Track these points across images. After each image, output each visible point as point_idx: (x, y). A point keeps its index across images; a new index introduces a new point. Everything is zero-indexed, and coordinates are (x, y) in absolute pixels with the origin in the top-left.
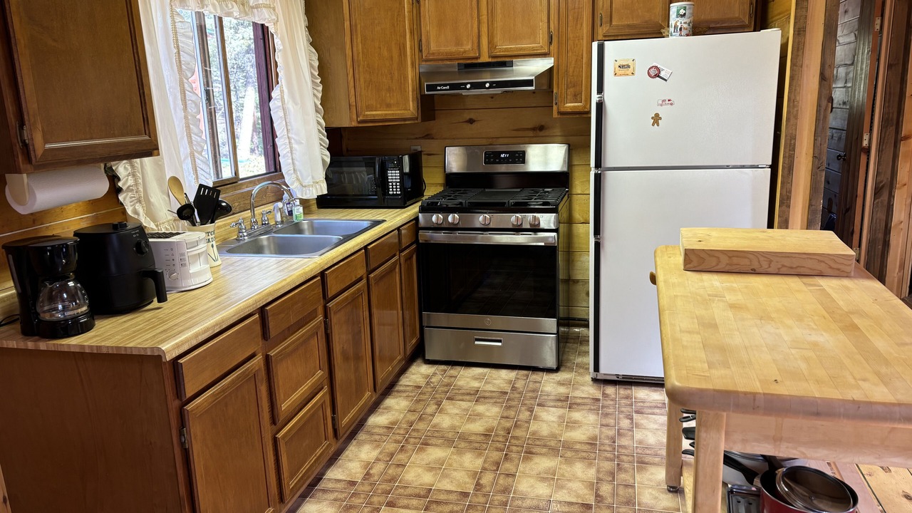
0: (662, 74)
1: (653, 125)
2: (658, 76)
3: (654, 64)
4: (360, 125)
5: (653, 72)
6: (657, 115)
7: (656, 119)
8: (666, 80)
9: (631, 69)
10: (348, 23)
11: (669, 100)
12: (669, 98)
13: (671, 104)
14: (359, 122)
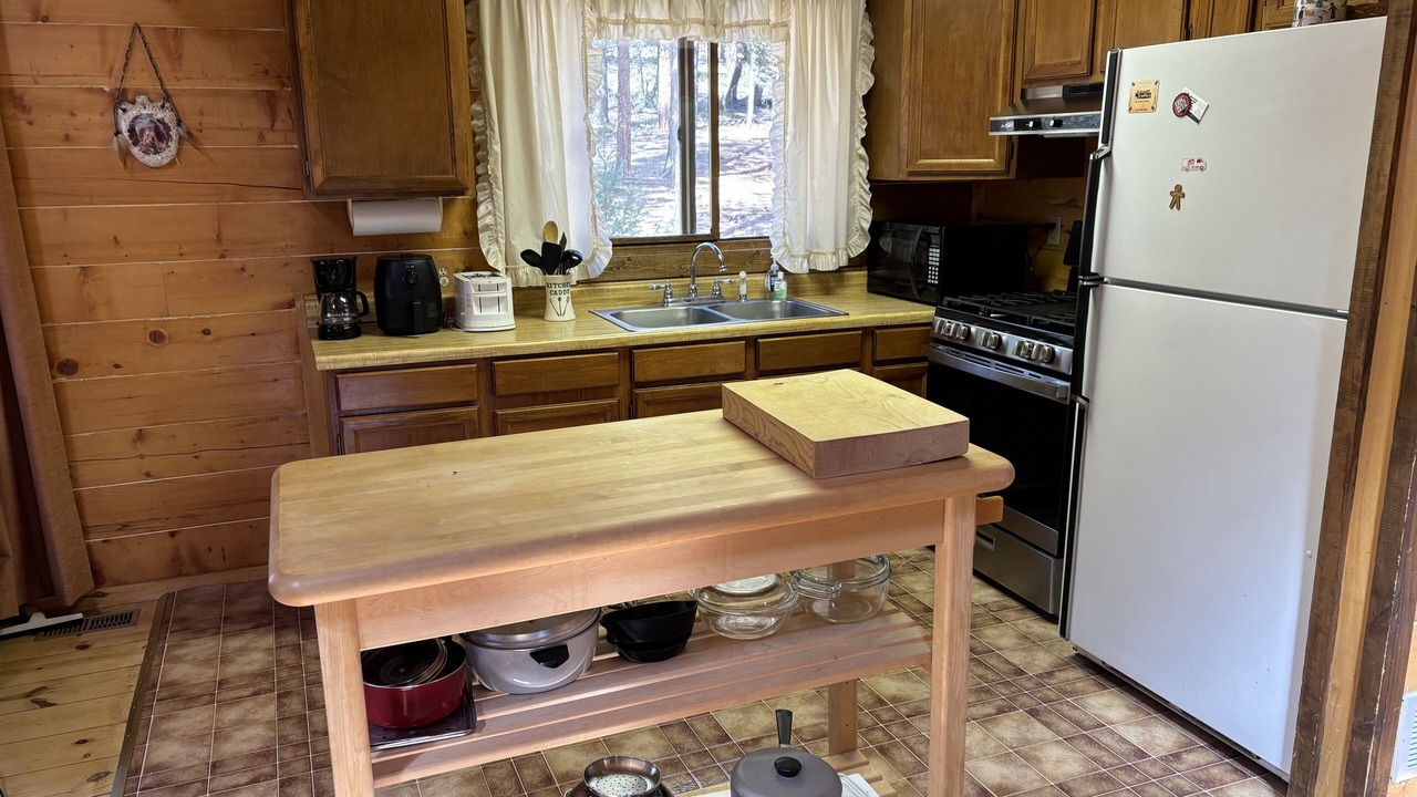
0: (1194, 110)
1: (1172, 207)
2: (1186, 112)
3: (1185, 90)
4: (911, 179)
5: (1181, 105)
6: (1179, 188)
7: (1177, 196)
8: (1198, 121)
9: (1151, 100)
10: (909, 31)
11: (1199, 161)
12: (1199, 157)
13: (1202, 169)
14: (911, 174)
